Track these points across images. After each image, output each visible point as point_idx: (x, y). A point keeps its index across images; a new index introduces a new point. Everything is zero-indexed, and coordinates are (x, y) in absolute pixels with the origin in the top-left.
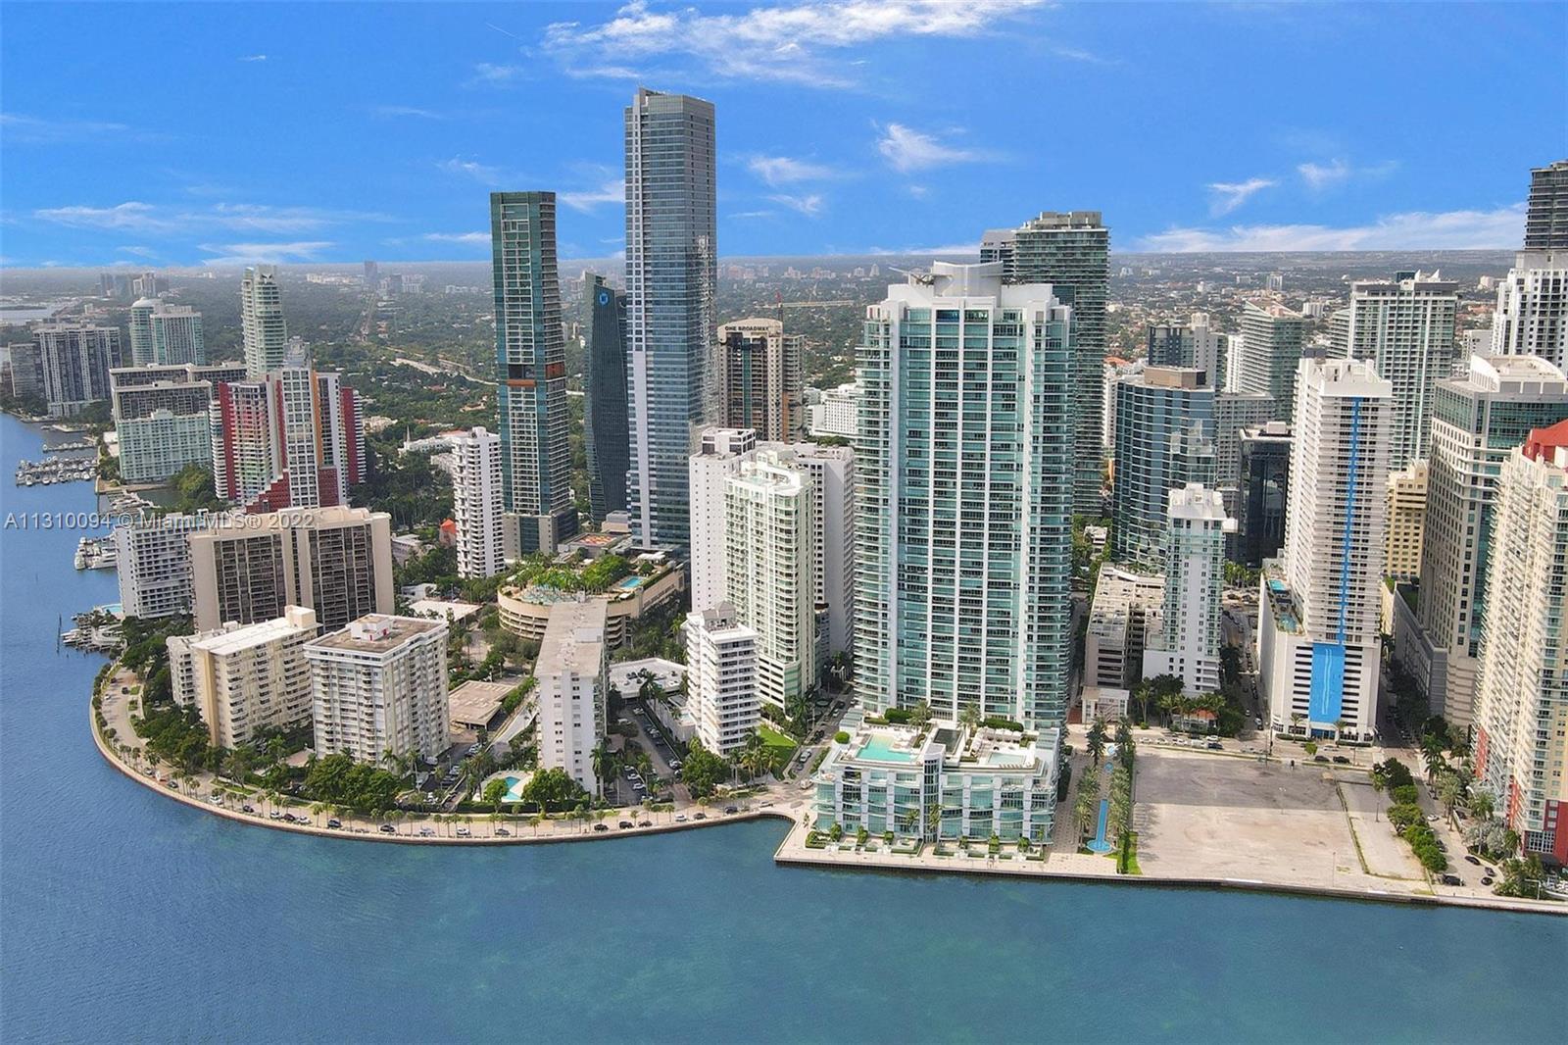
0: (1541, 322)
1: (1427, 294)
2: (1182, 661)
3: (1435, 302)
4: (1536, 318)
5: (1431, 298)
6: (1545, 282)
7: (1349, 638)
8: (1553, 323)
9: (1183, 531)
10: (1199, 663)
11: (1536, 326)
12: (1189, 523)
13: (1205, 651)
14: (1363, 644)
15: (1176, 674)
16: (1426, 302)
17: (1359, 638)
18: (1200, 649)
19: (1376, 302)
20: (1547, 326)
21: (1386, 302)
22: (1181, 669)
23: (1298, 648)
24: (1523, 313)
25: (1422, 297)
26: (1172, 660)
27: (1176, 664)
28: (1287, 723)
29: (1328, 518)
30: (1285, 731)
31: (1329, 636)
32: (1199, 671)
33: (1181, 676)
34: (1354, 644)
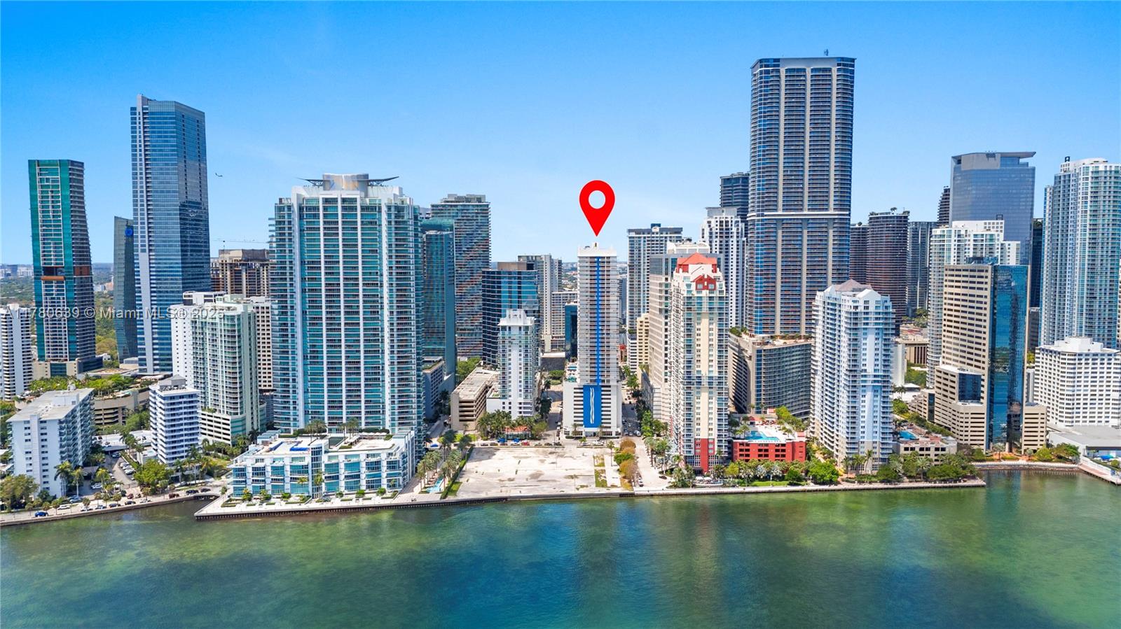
0: (721, 242)
1: (667, 233)
2: (510, 403)
4: (718, 240)
5: (669, 235)
6: (721, 222)
7: (603, 381)
8: (727, 242)
9: (507, 332)
10: (520, 403)
11: (718, 243)
12: (510, 328)
13: (523, 396)
14: (611, 384)
15: (507, 410)
16: (666, 237)
17: (608, 381)
18: (520, 396)
19: (639, 237)
20: (724, 243)
21: (645, 238)
22: (510, 408)
23: (575, 388)
24: (711, 237)
25: (664, 235)
26: (504, 403)
27: (507, 405)
28: (571, 430)
29: (586, 319)
30: (570, 435)
31: (591, 381)
32: (520, 408)
33: (510, 412)
34: (606, 384)
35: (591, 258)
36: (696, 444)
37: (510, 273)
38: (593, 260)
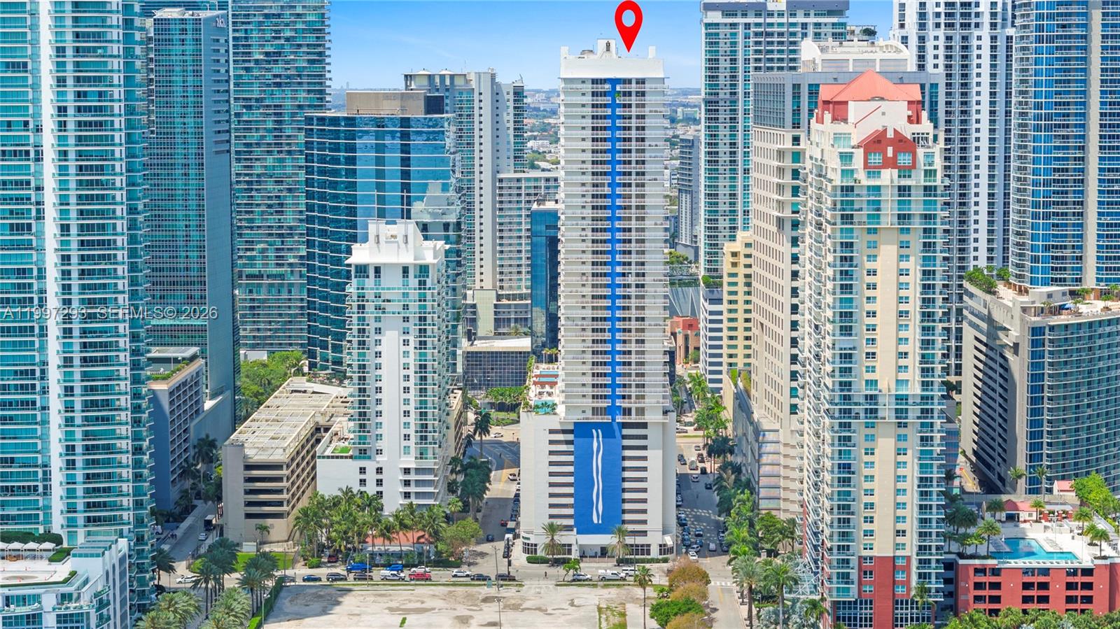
0: (949, 38)
1: (807, 15)
2: (379, 470)
3: (818, 25)
4: (941, 33)
5: (812, 20)
7: (627, 412)
8: (965, 38)
9: (370, 282)
10: (407, 471)
11: (941, 43)
12: (377, 270)
13: (413, 452)
14: (648, 418)
15: (371, 489)
16: (804, 26)
17: (641, 411)
18: (407, 450)
19: (733, 25)
20: (957, 43)
21: (747, 26)
22: (379, 482)
23: (551, 432)
24: (922, 26)
25: (800, 19)
26: (363, 470)
27: (371, 476)
28: (541, 540)
29: (582, 246)
30: (541, 553)
31: (595, 411)
32: (407, 483)
33: (380, 494)
34: (634, 418)
35: (594, 81)
36: (863, 572)
37: (379, 123)
38: (600, 88)
